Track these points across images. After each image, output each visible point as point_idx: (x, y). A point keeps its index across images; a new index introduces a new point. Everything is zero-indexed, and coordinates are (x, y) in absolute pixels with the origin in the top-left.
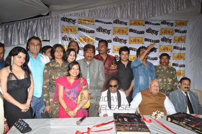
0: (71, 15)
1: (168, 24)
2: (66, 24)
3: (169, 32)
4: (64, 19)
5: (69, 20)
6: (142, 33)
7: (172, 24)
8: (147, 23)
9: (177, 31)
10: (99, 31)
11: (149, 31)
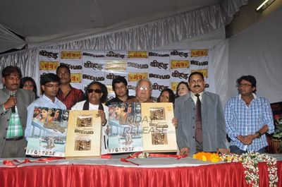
0: (52, 48)
1: (180, 54)
2: (45, 58)
3: (183, 65)
4: (42, 53)
5: (49, 54)
6: (145, 66)
7: (186, 55)
8: (151, 54)
9: (193, 62)
10: (88, 67)
11: (154, 64)
